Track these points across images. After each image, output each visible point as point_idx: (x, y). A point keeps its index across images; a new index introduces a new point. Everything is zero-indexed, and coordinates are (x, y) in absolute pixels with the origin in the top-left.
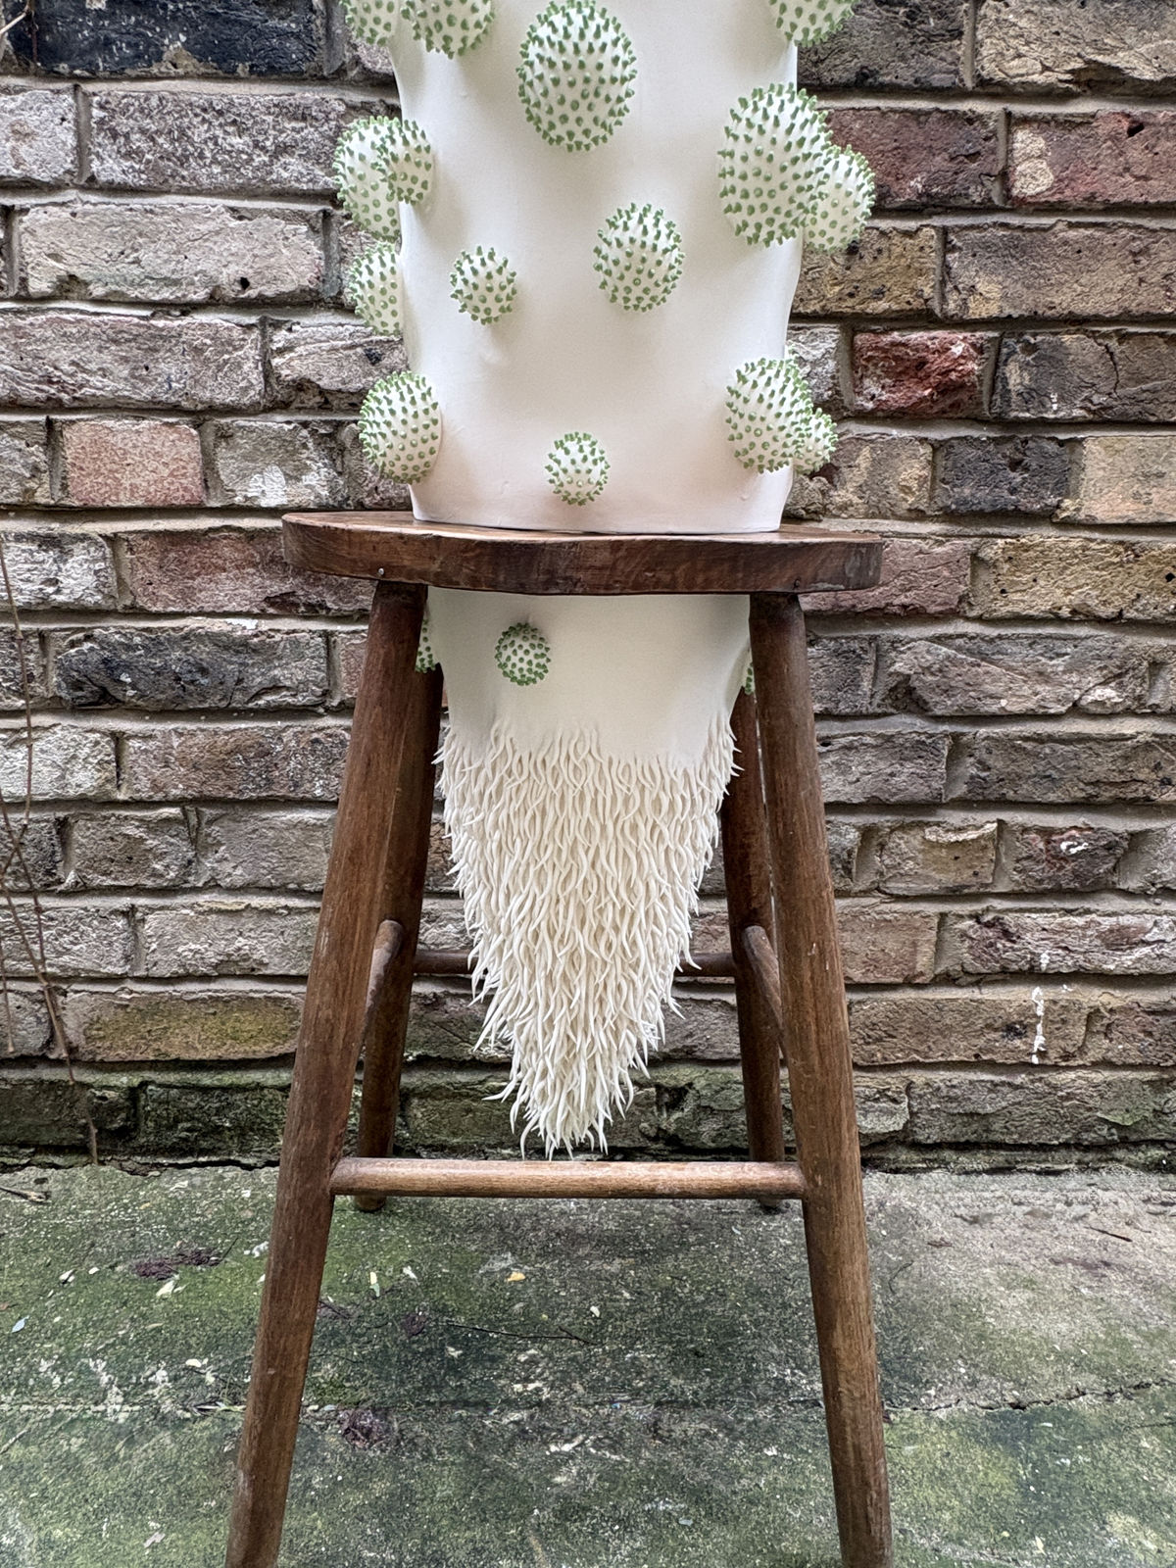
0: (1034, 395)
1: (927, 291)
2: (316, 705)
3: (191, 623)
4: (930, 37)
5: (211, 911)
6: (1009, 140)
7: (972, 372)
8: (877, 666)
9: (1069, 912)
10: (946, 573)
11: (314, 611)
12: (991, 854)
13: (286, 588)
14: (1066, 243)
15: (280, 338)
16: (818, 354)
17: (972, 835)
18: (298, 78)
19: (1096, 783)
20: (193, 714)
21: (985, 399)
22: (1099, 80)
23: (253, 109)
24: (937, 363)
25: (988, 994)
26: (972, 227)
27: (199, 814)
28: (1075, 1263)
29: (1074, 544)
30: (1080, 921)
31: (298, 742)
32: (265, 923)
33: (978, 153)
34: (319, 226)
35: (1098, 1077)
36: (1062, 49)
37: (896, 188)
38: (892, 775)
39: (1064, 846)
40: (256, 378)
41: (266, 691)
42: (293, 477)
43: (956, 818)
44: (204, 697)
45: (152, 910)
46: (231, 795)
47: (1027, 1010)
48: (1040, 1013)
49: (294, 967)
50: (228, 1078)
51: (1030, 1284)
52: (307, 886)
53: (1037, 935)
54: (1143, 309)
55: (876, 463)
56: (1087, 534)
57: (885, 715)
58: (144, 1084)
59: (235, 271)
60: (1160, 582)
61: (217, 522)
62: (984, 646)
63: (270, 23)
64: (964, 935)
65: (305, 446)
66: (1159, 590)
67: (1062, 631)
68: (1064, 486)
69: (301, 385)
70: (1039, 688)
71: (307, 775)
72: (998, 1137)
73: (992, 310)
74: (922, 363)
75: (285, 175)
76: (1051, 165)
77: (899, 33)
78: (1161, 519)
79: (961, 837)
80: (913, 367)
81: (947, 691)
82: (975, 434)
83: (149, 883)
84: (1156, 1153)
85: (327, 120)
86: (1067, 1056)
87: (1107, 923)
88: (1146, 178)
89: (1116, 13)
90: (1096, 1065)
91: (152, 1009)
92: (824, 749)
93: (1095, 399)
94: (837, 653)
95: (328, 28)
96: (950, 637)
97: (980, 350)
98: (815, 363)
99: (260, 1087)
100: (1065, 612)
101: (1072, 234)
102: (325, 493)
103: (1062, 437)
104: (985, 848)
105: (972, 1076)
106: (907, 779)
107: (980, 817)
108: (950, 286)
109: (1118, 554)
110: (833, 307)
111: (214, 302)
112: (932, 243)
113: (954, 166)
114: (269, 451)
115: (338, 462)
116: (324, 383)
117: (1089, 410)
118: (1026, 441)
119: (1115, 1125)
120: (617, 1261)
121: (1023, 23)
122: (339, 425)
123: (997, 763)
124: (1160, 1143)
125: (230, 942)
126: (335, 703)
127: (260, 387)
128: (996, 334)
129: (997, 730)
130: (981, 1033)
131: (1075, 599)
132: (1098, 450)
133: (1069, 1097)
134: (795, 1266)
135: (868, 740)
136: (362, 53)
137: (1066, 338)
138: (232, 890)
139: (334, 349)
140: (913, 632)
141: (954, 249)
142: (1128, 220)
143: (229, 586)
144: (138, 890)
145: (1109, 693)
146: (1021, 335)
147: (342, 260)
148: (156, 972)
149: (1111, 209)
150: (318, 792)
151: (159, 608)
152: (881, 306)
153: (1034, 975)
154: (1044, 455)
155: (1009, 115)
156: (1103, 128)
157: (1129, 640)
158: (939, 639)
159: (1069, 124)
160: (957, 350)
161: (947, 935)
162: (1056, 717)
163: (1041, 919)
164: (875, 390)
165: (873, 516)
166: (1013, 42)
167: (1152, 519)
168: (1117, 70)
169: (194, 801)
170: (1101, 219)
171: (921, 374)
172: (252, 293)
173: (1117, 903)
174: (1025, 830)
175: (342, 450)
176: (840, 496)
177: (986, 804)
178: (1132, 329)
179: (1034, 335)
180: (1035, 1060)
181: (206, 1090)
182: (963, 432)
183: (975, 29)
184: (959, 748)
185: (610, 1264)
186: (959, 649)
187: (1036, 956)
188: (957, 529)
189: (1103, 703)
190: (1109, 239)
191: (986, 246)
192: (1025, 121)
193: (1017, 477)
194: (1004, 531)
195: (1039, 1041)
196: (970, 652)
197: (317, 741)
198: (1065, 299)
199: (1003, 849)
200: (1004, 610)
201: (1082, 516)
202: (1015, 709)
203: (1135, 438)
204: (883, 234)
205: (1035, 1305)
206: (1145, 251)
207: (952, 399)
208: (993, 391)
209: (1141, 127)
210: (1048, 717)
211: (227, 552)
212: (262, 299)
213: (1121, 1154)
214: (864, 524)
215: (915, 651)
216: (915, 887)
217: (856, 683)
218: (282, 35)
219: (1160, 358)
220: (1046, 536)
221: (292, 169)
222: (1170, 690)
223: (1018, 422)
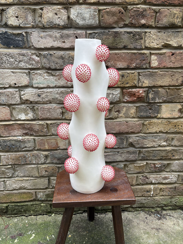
0: (154, 99)
1: (136, 83)
2: (33, 149)
3: (11, 138)
4: (137, 40)
5: (18, 180)
6: (150, 57)
7: (143, 95)
8: (127, 141)
9: (157, 175)
10: (138, 127)
11: (31, 135)
13: (26, 132)
14: (160, 74)
15: (22, 93)
16: (117, 93)
17: (142, 165)
18: (22, 48)
19: (162, 156)
20: (12, 152)
21: (145, 99)
22: (167, 46)
23: (14, 54)
24: (137, 94)
25: (144, 187)
26: (143, 72)
27: (14, 166)
28: (155, 229)
29: (160, 121)
30: (159, 176)
31: (30, 155)
32: (27, 181)
33: (145, 60)
34: (28, 74)
35: (161, 197)
36: (160, 41)
37: (130, 65)
38: (129, 157)
39: (157, 166)
40: (19, 99)
41: (24, 148)
42: (26, 115)
43: (139, 162)
44: (14, 149)
45: (8, 180)
46: (20, 164)
47: (151, 189)
48: (152, 189)
49: (32, 187)
50: (22, 204)
51: (148, 233)
52: (33, 176)
53: (152, 178)
54: (173, 84)
55: (126, 110)
56: (162, 120)
57: (128, 148)
58: (8, 205)
59: (14, 82)
60: (174, 127)
61: (14, 122)
62: (144, 137)
63: (16, 38)
64: (140, 179)
65: (28, 110)
66: (173, 128)
67: (157, 135)
68: (158, 112)
69: (27, 100)
70: (153, 143)
71: (32, 160)
72: (146, 206)
73: (147, 85)
74: (135, 94)
75: (21, 66)
76: (158, 61)
77: (131, 39)
78: (174, 117)
79: (140, 165)
80: (133, 95)
81: (138, 144)
82: (144, 104)
83: (7, 177)
84: (170, 207)
85: (28, 56)
86: (156, 195)
87: (163, 176)
88: (174, 63)
89: (170, 34)
90: (161, 196)
91: (9, 195)
92: (118, 153)
93: (164, 99)
94: (120, 139)
95: (27, 39)
96: (139, 136)
97: (145, 92)
98: (116, 95)
99: (27, 205)
100: (158, 132)
101: (161, 72)
102: (32, 117)
103: (158, 105)
104: (144, 166)
105: (142, 198)
106: (131, 157)
107: (143, 162)
108: (140, 82)
109: (167, 123)
110: (119, 86)
111: (10, 87)
112: (137, 75)
113: (140, 62)
114: (22, 111)
115: (34, 112)
116: (31, 100)
117: (163, 101)
118: (152, 106)
119: (164, 204)
120: (85, 232)
121: (154, 37)
122: (34, 106)
123: (146, 154)
124: (171, 206)
125: (21, 184)
126: (36, 149)
127: (19, 101)
129: (146, 150)
130: (143, 192)
131: (160, 130)
132: (164, 107)
133: (157, 200)
134: (112, 232)
135: (125, 152)
136: (34, 44)
137: (159, 89)
138: (21, 177)
139: (32, 95)
140: (132, 135)
141: (140, 75)
142: (171, 70)
143: (17, 132)
144: (5, 178)
145: (165, 143)
146: (152, 89)
147: (32, 80)
148: (9, 189)
149: (167, 68)
150: (34, 163)
151: (5, 136)
152: (128, 85)
153: (151, 183)
154: (155, 108)
155: (150, 53)
156: (167, 55)
157: (168, 135)
158: (137, 136)
159: (161, 54)
160: (141, 92)
161: (138, 179)
162: (156, 147)
163: (153, 176)
164: (127, 98)
165: (126, 118)
166: (152, 40)
167: (173, 117)
168: (170, 44)
169: (13, 164)
170: (166, 70)
171: (134, 96)
172: (17, 86)
173: (165, 173)
174: (151, 164)
175: (35, 110)
176: (120, 115)
177: (144, 160)
178: (171, 88)
179: (154, 89)
180: (151, 195)
181: (19, 206)
182: (142, 104)
183: (145, 37)
184: (140, 152)
185: (84, 233)
186: (140, 138)
187: (152, 181)
188: (140, 120)
189: (164, 145)
190: (167, 73)
191: (146, 75)
192: (153, 54)
193: (150, 111)
194: (148, 120)
195: (152, 193)
196: (142, 138)
197: (33, 155)
198: (160, 83)
199: (147, 166)
200: (148, 132)
201: (161, 117)
202: (149, 146)
203: (170, 105)
204: (128, 73)
205: (148, 237)
206: (173, 75)
207: (140, 99)
208: (147, 98)
209: (174, 54)
210: (154, 147)
211: (16, 127)
212: (18, 87)
213: (164, 208)
214: (125, 119)
215: (133, 138)
216: (133, 172)
217: (123, 143)
218: (19, 40)
219: (175, 92)
220: (155, 120)
221: (22, 65)
222: (175, 142)
223: (151, 103)
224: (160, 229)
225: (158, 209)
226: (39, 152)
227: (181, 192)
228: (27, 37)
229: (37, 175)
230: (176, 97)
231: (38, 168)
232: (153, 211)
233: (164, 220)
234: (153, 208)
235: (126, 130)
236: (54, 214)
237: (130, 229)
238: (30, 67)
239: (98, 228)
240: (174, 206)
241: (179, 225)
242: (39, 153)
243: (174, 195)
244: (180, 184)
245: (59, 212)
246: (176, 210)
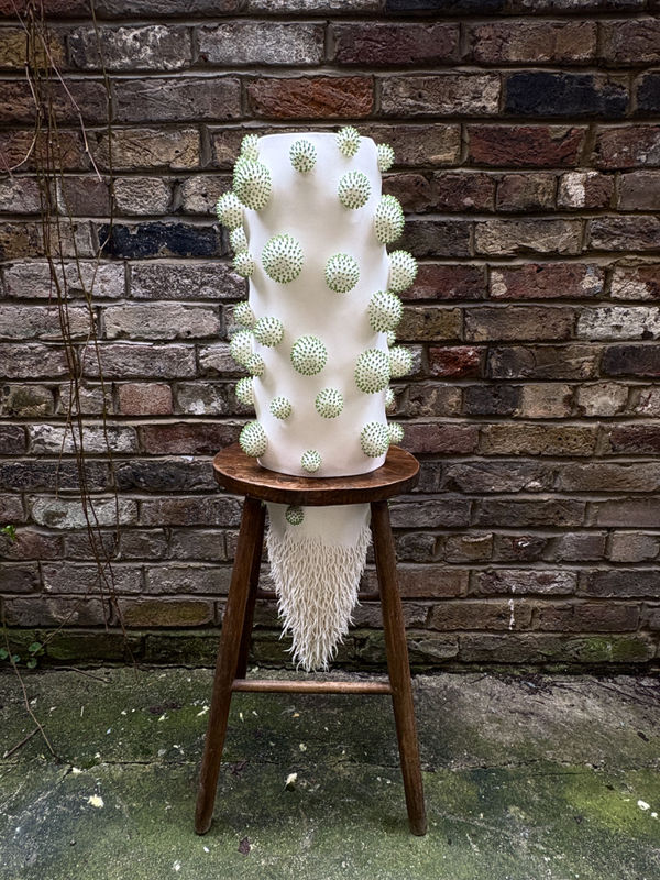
0: (502, 370)
1: (457, 332)
3: (167, 458)
4: (456, 238)
5: (175, 568)
6: (489, 275)
7: (476, 361)
8: (441, 474)
9: (523, 569)
10: (468, 438)
11: (214, 453)
12: (490, 547)
13: (205, 445)
14: (513, 313)
15: (203, 352)
16: (415, 355)
17: (482, 539)
18: (210, 257)
19: (533, 519)
20: (167, 493)
21: (482, 372)
22: (524, 252)
23: (193, 269)
24: (462, 359)
25: (490, 602)
26: (475, 308)
27: (170, 532)
28: (519, 713)
29: (521, 426)
30: (528, 573)
31: (209, 504)
32: (196, 573)
33: (477, 280)
34: (218, 311)
35: (537, 635)
36: (509, 241)
37: (444, 293)
38: (448, 516)
39: (520, 544)
40: (193, 368)
41: (196, 484)
42: (207, 404)
43: (475, 532)
44: (172, 487)
45: (151, 568)
46: (183, 524)
47: (507, 609)
48: (512, 610)
49: (208, 590)
50: (181, 634)
51: (499, 721)
52: (213, 559)
53: (510, 579)
54: (545, 337)
55: (439, 396)
56: (525, 422)
57: (445, 492)
58: (148, 636)
59: (185, 328)
60: (556, 441)
61: (178, 421)
62: (485, 466)
63: (200, 237)
64: (480, 578)
65: (212, 392)
66: (556, 444)
67: (516, 460)
68: (516, 402)
69: (211, 369)
70: (507, 482)
71: (213, 516)
72: (497, 660)
73: (484, 338)
74: (456, 359)
75: (205, 293)
76: (506, 284)
77: (444, 237)
78: (556, 417)
79: (477, 540)
80: (451, 360)
81: (470, 483)
82: (479, 384)
83: (150, 557)
84: (562, 666)
85: (221, 273)
86: (524, 627)
87: (539, 574)
88: (544, 289)
89: (530, 227)
90: (536, 631)
91: (151, 606)
92: (420, 506)
93: (527, 371)
95: (221, 238)
96: (471, 462)
97: (480, 353)
99: (194, 637)
100: (517, 453)
101: (515, 310)
102: (220, 410)
103: (514, 385)
104: (487, 544)
105: (484, 635)
106: (453, 517)
107: (485, 532)
108: (466, 330)
109: (538, 430)
110: (419, 338)
111: (178, 339)
112: (459, 314)
113: (467, 285)
114: (198, 394)
115: (225, 398)
116: (220, 369)
117: (524, 375)
118: (499, 387)
119: (546, 656)
120: (336, 709)
121: (493, 232)
122: (226, 384)
123: (491, 511)
124: (565, 663)
125: (182, 580)
127: (195, 371)
128: (486, 347)
129: (491, 499)
130: (487, 618)
131: (521, 447)
132: (528, 391)
133: (525, 644)
135: (438, 502)
137: (514, 348)
138: (183, 560)
139: (224, 357)
140: (455, 461)
141: (468, 316)
142: (538, 304)
143: (182, 444)
144: (146, 560)
145: (537, 484)
146: (496, 347)
147: (227, 323)
148: (152, 592)
149: (530, 300)
150: (217, 523)
151: (155, 453)
152: (439, 338)
153: (509, 594)
154: (507, 392)
155: (488, 266)
156: (527, 270)
157: (544, 463)
158: (466, 463)
159: (512, 269)
160: (470, 354)
161: (473, 579)
162: (516, 493)
163: (512, 572)
164: (438, 368)
165: (438, 416)
166: (489, 239)
167: (552, 416)
168: (532, 248)
169: (168, 526)
170: (527, 304)
171: (456, 363)
172: (192, 336)
173: (544, 566)
174: (504, 537)
175: (227, 393)
176: (425, 408)
177: (487, 527)
178: (541, 345)
179: (502, 347)
180: (511, 629)
181: (172, 638)
182: (474, 384)
183: (474, 233)
184: (475, 505)
185: (333, 710)
186: (474, 467)
187: (510, 587)
188: (472, 421)
189: (534, 488)
190: (530, 311)
191: (481, 315)
192: (495, 268)
193: (496, 401)
194: (492, 422)
195: (512, 621)
196: (479, 468)
197: (217, 503)
198: (513, 334)
199: (495, 544)
200: (492, 452)
201: (523, 415)
202: (498, 490)
203: (544, 386)
204: (439, 311)
205: (499, 729)
206: (545, 316)
207: (469, 371)
208: (485, 369)
209: (541, 269)
210: (512, 493)
211: (182, 432)
212: (196, 338)
213: (547, 667)
214: (435, 419)
215: (456, 468)
216: (459, 559)
217: (433, 480)
218: (205, 241)
219: (553, 355)
220: (510, 424)
221: (207, 291)
222: (562, 482)
223: (496, 380)
224: (532, 714)
225: (531, 670)
226: (231, 496)
227: (588, 623)
228: (222, 234)
229: (223, 556)
230: (557, 366)
231: (225, 536)
232: (517, 673)
233: (546, 695)
234: (516, 665)
235: (440, 448)
236: (257, 668)
237: (453, 709)
238: (224, 295)
239: (370, 702)
240: (573, 663)
241: (584, 709)
242: (230, 499)
243: (570, 631)
244: (586, 598)
245: (272, 662)
246: (579, 674)
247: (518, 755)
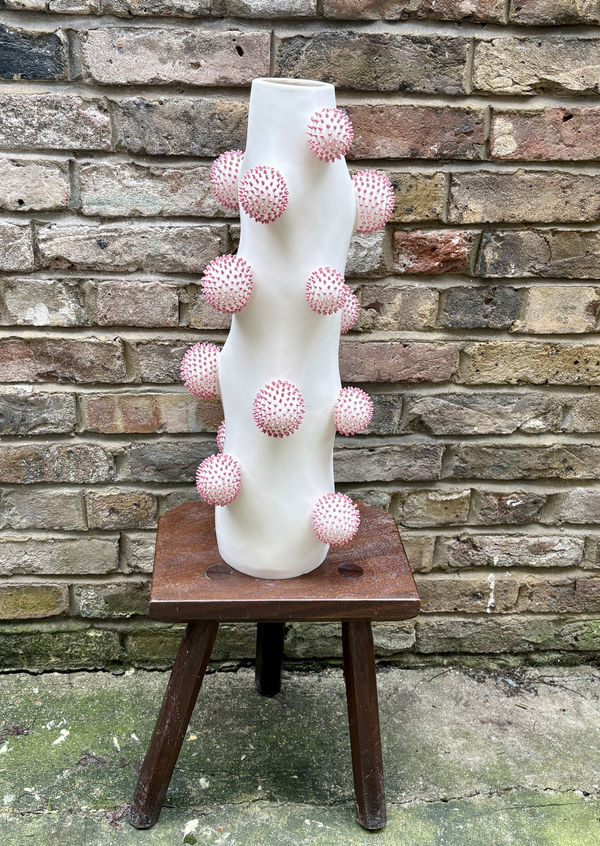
0: (499, 265)
1: (439, 210)
2: (70, 432)
4: (445, 64)
5: (8, 542)
6: (491, 123)
7: (464, 252)
8: (402, 409)
9: (511, 535)
10: (444, 361)
11: (67, 381)
12: (467, 506)
13: (50, 368)
14: (523, 182)
15: (44, 232)
16: (372, 244)
17: (455, 497)
18: (51, 81)
19: (529, 470)
21: (471, 267)
22: (547, 89)
23: (24, 102)
24: (442, 248)
25: (463, 577)
26: (467, 173)
28: (493, 723)
29: (521, 345)
30: (517, 540)
31: (59, 453)
32: (41, 547)
33: (472, 132)
34: (67, 169)
35: (523, 619)
36: (525, 72)
37: (422, 150)
38: (410, 466)
39: (508, 502)
40: (30, 256)
41: (39, 425)
42: (54, 309)
43: (446, 487)
46: (19, 481)
47: (485, 586)
48: (492, 587)
49: (59, 570)
50: (20, 628)
51: (466, 735)
52: (66, 528)
53: (492, 547)
54: (568, 218)
55: (405, 302)
56: (529, 339)
57: (407, 434)
59: (16, 195)
60: (570, 365)
61: (7, 334)
62: (465, 400)
63: (34, 50)
64: (450, 548)
65: (60, 292)
66: (569, 370)
67: (512, 391)
68: (516, 311)
69: (58, 259)
70: (497, 421)
71: (65, 470)
72: (467, 650)
73: (478, 219)
74: (434, 249)
75: (45, 140)
76: (516, 139)
77: (427, 62)
78: (573, 331)
79: (449, 498)
80: (431, 250)
81: (444, 423)
82: (465, 284)
84: (554, 656)
85: (71, 109)
86: (507, 609)
87: (532, 541)
88: (572, 146)
89: (559, 50)
90: (523, 613)
92: (370, 453)
93: (537, 267)
94: (379, 403)
95: (70, 52)
96: (446, 394)
97: (470, 240)
98: (370, 249)
99: (39, 633)
100: (514, 381)
101: (527, 177)
102: (73, 318)
103: (516, 287)
104: (463, 503)
105: (452, 619)
106: (418, 468)
107: (461, 487)
108: (452, 205)
109: (546, 350)
111: (4, 211)
112: (443, 182)
113: (457, 138)
114: (38, 295)
115: (81, 300)
116: (72, 259)
117: (533, 273)
118: (495, 289)
119: (533, 643)
120: (247, 727)
121: (502, 56)
122: (81, 281)
123: (471, 459)
124: (558, 651)
125: (20, 558)
126: (81, 431)
127: (31, 260)
128: (479, 232)
129: (472, 443)
130: (458, 597)
131: (520, 374)
132: (537, 295)
133: (507, 629)
134: (343, 728)
135: (396, 448)
136: (92, 70)
137: (522, 233)
138: (20, 530)
139: (78, 240)
140: (424, 392)
141: (456, 185)
142: (560, 169)
143: (15, 368)
145: (538, 423)
146: (495, 231)
147: (81, 190)
149: (549, 163)
150: (72, 479)
152: (411, 218)
153: (489, 567)
154: (505, 296)
155: (492, 109)
156: (548, 118)
157: (552, 395)
158: (439, 396)
159: (527, 115)
160: (455, 241)
161: (440, 548)
162: (507, 435)
163: (495, 539)
164: (406, 262)
165: (403, 329)
166: (496, 68)
167: (567, 331)
168: (558, 84)
170: (545, 169)
171: (433, 254)
172: (25, 208)
173: (539, 530)
174: (487, 494)
175: (83, 293)
176: (383, 319)
177: (464, 480)
178: (560, 229)
179: (503, 232)
180: (488, 611)
181: (7, 635)
182: (458, 284)
183: (473, 58)
184: (449, 452)
185: (243, 729)
186: (451, 401)
187: (490, 559)
188: (451, 337)
189: (534, 429)
190: (548, 180)
191: (475, 183)
192: (501, 113)
193: (489, 308)
194: (480, 338)
195: (491, 601)
196: (457, 402)
197: (71, 452)
198: (522, 212)
199: (474, 503)
200: (477, 380)
201: (526, 330)
202: (483, 432)
203: (559, 287)
204: (413, 177)
205: (466, 747)
206: (570, 186)
207: (452, 267)
208: (476, 261)
209: (570, 116)
210: (501, 435)
211: (13, 350)
212: (31, 211)
213: (535, 657)
214: (398, 335)
215: (424, 402)
216: (422, 523)
217: (390, 418)
218: (42, 57)
219: (577, 243)
220: (504, 341)
221: (49, 137)
222: (574, 421)
223: (490, 279)
224: (510, 723)
225: (512, 661)
226: (93, 442)
227: (595, 601)
228: (71, 45)
229: (80, 524)
230: (582, 261)
231: (84, 498)
232: (493, 666)
233: (529, 696)
234: (492, 656)
235: (402, 374)
236: (133, 671)
237: (405, 721)
238: (76, 145)
239: (293, 715)
240: (569, 651)
241: (579, 714)
242: (92, 446)
243: (568, 612)
244: (593, 570)
245: (153, 662)
246: (575, 665)
247: (489, 782)
